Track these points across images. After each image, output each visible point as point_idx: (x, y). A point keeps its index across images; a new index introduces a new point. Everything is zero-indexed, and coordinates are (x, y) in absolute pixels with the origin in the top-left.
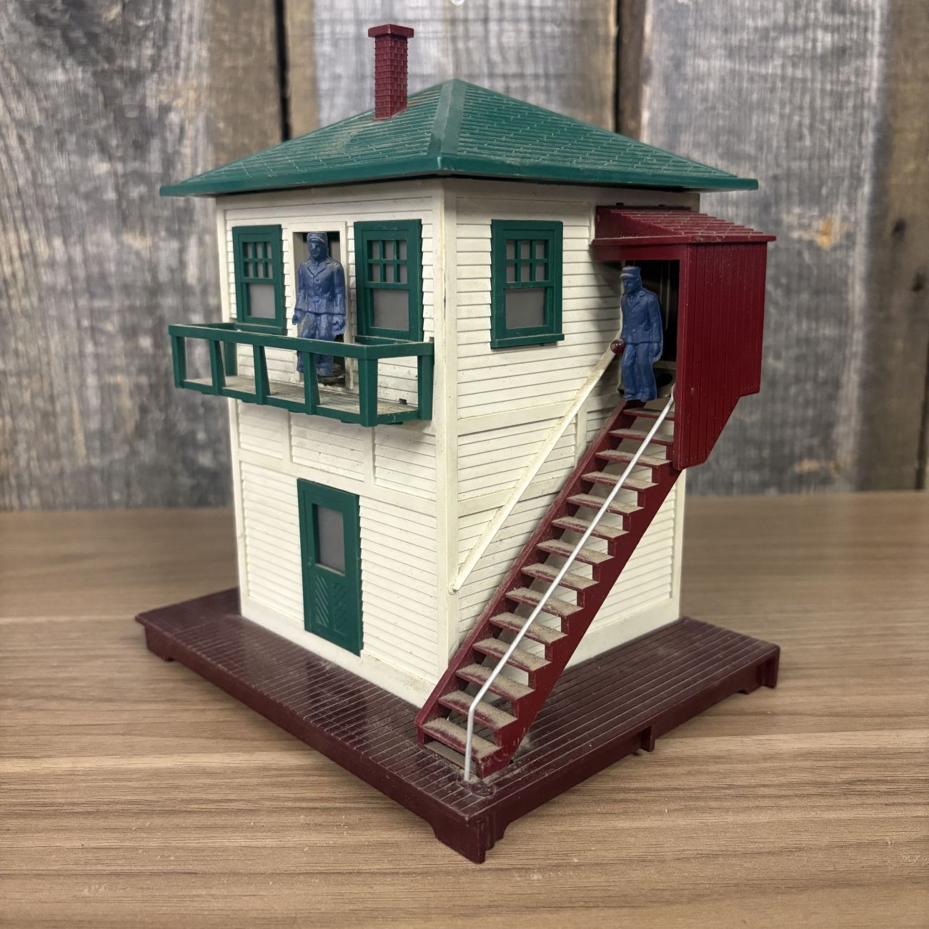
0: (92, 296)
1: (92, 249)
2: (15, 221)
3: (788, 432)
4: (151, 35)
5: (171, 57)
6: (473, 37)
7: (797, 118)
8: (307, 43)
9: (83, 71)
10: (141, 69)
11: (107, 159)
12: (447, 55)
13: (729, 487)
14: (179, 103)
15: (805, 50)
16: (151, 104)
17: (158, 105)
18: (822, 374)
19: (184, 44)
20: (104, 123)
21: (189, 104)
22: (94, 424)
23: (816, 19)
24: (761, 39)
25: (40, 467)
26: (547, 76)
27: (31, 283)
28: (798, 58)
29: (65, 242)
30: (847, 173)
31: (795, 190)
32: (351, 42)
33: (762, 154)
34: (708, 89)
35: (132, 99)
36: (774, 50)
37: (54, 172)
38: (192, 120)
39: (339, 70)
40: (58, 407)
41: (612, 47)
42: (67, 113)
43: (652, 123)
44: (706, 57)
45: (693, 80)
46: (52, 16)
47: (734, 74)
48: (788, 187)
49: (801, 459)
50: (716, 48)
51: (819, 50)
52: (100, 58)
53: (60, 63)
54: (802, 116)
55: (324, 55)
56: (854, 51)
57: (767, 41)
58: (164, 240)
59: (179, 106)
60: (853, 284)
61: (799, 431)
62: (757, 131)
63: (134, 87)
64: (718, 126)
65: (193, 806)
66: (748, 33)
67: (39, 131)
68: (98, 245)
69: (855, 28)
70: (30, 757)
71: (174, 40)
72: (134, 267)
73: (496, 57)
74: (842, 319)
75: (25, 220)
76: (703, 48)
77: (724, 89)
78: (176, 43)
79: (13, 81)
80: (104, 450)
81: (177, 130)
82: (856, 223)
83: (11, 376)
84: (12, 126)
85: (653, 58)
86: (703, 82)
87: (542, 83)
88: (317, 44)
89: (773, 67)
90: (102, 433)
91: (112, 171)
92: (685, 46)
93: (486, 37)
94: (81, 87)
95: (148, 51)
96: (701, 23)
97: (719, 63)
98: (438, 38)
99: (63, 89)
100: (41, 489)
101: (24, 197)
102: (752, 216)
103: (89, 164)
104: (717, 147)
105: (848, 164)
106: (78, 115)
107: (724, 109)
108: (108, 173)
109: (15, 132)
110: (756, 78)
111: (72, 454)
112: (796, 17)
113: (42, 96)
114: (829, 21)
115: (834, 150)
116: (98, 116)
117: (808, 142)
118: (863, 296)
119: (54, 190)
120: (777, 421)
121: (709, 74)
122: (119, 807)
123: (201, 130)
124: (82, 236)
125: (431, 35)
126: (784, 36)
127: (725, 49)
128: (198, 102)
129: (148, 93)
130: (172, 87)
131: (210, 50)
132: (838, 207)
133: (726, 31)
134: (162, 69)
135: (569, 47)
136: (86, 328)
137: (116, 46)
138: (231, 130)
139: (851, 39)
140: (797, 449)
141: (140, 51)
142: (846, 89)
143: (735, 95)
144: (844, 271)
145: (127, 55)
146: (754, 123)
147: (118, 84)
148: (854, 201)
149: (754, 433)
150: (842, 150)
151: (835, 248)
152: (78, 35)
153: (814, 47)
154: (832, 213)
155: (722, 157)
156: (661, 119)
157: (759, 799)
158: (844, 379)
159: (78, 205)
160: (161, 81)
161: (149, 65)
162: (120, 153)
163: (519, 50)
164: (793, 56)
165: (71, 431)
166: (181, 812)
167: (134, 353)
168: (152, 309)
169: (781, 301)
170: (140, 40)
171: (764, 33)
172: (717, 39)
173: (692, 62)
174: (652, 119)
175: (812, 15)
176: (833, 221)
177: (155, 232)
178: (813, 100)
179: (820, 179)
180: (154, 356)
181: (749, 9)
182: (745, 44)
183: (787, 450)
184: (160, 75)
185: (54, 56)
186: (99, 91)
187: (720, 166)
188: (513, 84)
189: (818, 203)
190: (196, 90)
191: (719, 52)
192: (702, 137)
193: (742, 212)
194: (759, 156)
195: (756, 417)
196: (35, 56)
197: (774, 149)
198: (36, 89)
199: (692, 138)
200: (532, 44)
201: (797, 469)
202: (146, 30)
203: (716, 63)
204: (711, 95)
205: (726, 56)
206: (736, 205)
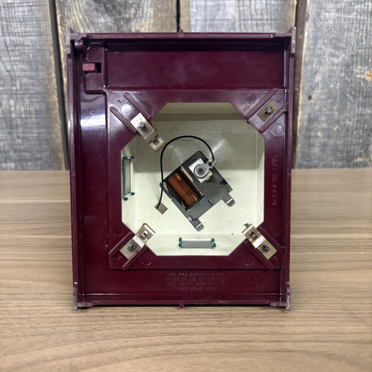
4: (134, 6)
5: (141, 13)
6: (245, 6)
7: (361, 34)
8: (187, 8)
9: (110, 19)
10: (130, 18)
12: (236, 12)
13: (331, 166)
14: (142, 29)
15: (365, 9)
16: (133, 30)
17: (135, 30)
18: (366, 127)
19: (145, 9)
21: (146, 29)
24: (349, 6)
26: (271, 19)
28: (362, 12)
31: (359, 60)
32: (203, 7)
33: (348, 47)
34: (329, 24)
35: (127, 28)
36: (353, 9)
39: (198, 17)
41: (295, 9)
44: (329, 12)
45: (324, 20)
47: (339, 18)
48: (357, 59)
49: (357, 157)
50: (333, 9)
52: (116, 14)
53: (103, 16)
54: (363, 33)
55: (193, 12)
57: (351, 6)
61: (356, 147)
62: (346, 39)
63: (128, 24)
64: (332, 37)
66: (345, 3)
71: (142, 7)
73: (253, 13)
76: (328, 8)
77: (335, 24)
78: (142, 8)
79: (87, 22)
85: (310, 12)
86: (327, 21)
87: (269, 22)
88: (191, 8)
89: (353, 16)
92: (321, 8)
93: (250, 5)
94: (109, 24)
95: (133, 11)
97: (333, 14)
98: (233, 6)
99: (103, 25)
104: (331, 44)
107: (335, 31)
110: (347, 20)
113: (96, 27)
117: (365, 43)
120: (349, 143)
121: (330, 18)
125: (231, 5)
126: (358, 5)
127: (336, 9)
128: (149, 29)
129: (132, 26)
130: (140, 24)
131: (154, 11)
133: (336, 3)
134: (137, 17)
135: (279, 9)
137: (122, 10)
141: (130, 11)
143: (339, 25)
145: (126, 13)
146: (345, 36)
147: (122, 23)
149: (341, 148)
152: (109, 6)
153: (368, 8)
155: (333, 48)
156: (312, 35)
160: (137, 22)
161: (133, 16)
163: (262, 10)
164: (361, 11)
169: (352, 100)
170: (130, 8)
171: (350, 4)
172: (333, 5)
173: (324, 14)
174: (308, 35)
178: (367, 27)
179: (368, 56)
182: (343, 7)
184: (136, 20)
185: (101, 13)
186: (116, 26)
187: (332, 51)
188: (259, 22)
189: (368, 65)
190: (149, 25)
191: (334, 10)
192: (326, 41)
193: (339, 68)
194: (347, 48)
195: (341, 142)
196: (95, 13)
197: (352, 45)
198: (94, 25)
199: (323, 41)
200: (266, 8)
201: (355, 161)
202: (132, 4)
203: (332, 14)
204: (330, 26)
205: (336, 12)
206: (337, 65)
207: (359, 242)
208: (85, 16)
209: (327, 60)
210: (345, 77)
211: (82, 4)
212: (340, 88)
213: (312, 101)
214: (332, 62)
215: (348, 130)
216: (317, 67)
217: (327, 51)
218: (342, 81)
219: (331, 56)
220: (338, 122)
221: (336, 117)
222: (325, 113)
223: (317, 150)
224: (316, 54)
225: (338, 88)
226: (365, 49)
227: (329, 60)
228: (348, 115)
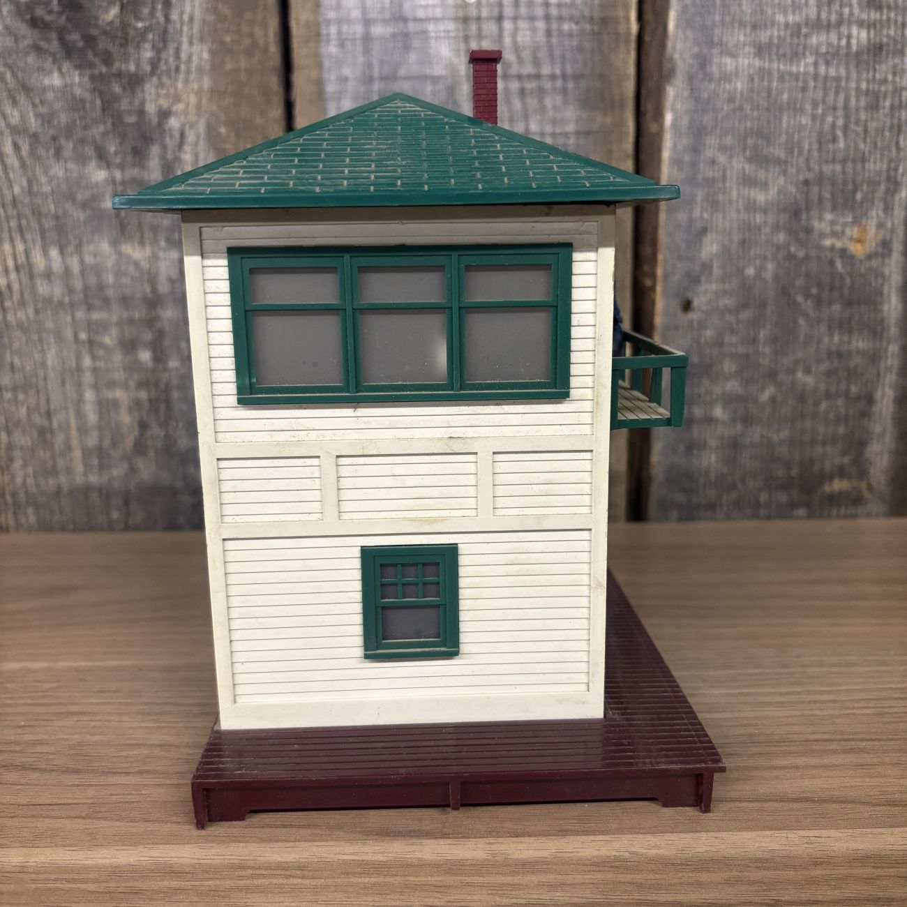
0: (90, 308)
1: (89, 259)
2: (10, 231)
3: (818, 450)
4: (150, 36)
5: (171, 59)
6: (486, 37)
7: (830, 119)
8: (312, 44)
9: (80, 75)
10: (140, 72)
11: (105, 167)
12: (459, 56)
13: (755, 507)
14: (180, 107)
15: (839, 46)
16: (151, 108)
17: (157, 109)
18: (854, 389)
19: (185, 46)
20: (102, 128)
21: (190, 109)
22: (92, 441)
23: (851, 14)
24: (792, 35)
25: (37, 485)
26: (564, 77)
27: (27, 296)
28: (831, 56)
29: (62, 253)
30: (884, 177)
31: (827, 195)
32: (358, 42)
33: (793, 156)
34: (735, 89)
35: (130, 103)
36: (805, 46)
37: (51, 180)
38: (192, 126)
39: (346, 71)
40: (55, 424)
41: (633, 45)
42: (63, 118)
43: (675, 125)
44: (734, 56)
45: (720, 79)
46: (48, 18)
47: (764, 73)
48: (820, 192)
49: (831, 478)
50: (744, 45)
51: (854, 48)
52: (97, 61)
53: (56, 67)
54: (835, 117)
55: (330, 56)
56: (891, 48)
57: (798, 37)
58: (164, 250)
59: (179, 111)
60: (889, 296)
61: (829, 449)
62: (787, 133)
63: (133, 91)
64: (746, 128)
66: (779, 30)
67: (35, 137)
68: (95, 256)
69: (892, 23)
71: (174, 41)
72: (133, 278)
74: (876, 330)
75: (21, 230)
76: (730, 45)
77: (752, 90)
78: (175, 45)
79: (8, 86)
80: (102, 467)
81: (177, 135)
82: (893, 230)
83: (7, 390)
84: (7, 132)
85: (676, 56)
86: (730, 81)
87: (559, 83)
88: (323, 44)
89: (805, 65)
90: (100, 450)
91: (110, 179)
92: (711, 43)
93: (500, 36)
94: (78, 92)
95: (148, 54)
96: (728, 19)
97: (747, 62)
98: (448, 38)
99: (60, 94)
100: (37, 507)
101: (19, 206)
103: (87, 171)
104: (744, 149)
105: (885, 166)
106: (75, 121)
107: (752, 110)
108: (106, 180)
109: (10, 139)
110: (787, 77)
111: (69, 471)
112: (829, 13)
113: (37, 101)
114: (864, 16)
115: (870, 152)
116: (95, 121)
117: (842, 145)
118: (900, 307)
119: (50, 199)
120: (806, 438)
121: (737, 74)
123: (202, 136)
124: (79, 247)
125: (442, 35)
126: (818, 33)
127: (754, 46)
128: (199, 106)
129: (147, 97)
130: (172, 91)
131: (211, 52)
132: (874, 213)
133: (755, 27)
134: (162, 72)
135: (587, 45)
136: (83, 342)
137: (114, 49)
138: (232, 135)
139: (888, 36)
140: (827, 468)
141: (139, 53)
142: (883, 88)
143: (764, 95)
144: (880, 281)
145: (126, 60)
146: (784, 125)
147: (117, 88)
148: (890, 207)
149: (783, 451)
150: (878, 152)
151: (869, 257)
152: (75, 37)
153: (849, 44)
154: (867, 219)
155: (750, 160)
156: (685, 121)
158: (878, 395)
159: (75, 214)
160: (161, 85)
161: (148, 68)
162: (118, 160)
163: (535, 50)
164: (827, 53)
165: (69, 448)
167: (133, 367)
168: (151, 322)
169: (811, 313)
170: (139, 42)
171: (796, 30)
172: (745, 35)
173: (719, 61)
174: (674, 121)
175: (846, 10)
176: (868, 227)
177: (155, 241)
178: (847, 100)
179: (854, 182)
180: (154, 370)
181: (779, 5)
182: (775, 41)
183: (816, 468)
184: (160, 79)
185: (50, 59)
186: (97, 94)
187: (747, 171)
188: (530, 85)
189: (853, 208)
190: (196, 94)
191: (747, 49)
192: (729, 140)
193: (771, 219)
194: (790, 159)
195: (784, 434)
196: (31, 59)
197: (805, 153)
198: (31, 94)
199: (718, 141)
200: (549, 43)
201: (827, 488)
202: (145, 32)
203: (744, 62)
204: (738, 95)
205: (755, 53)
206: (765, 212)
207: (813, 881)
208: (1, 69)
209: (734, 195)
210: (788, 245)
212: (776, 278)
213: (693, 316)
214: (749, 200)
215: (802, 399)
216: (706, 215)
217: (732, 168)
218: (780, 257)
219: (744, 186)
220: (772, 375)
221: (765, 361)
222: (734, 350)
223: (713, 458)
224: (700, 177)
225: (768, 276)
226: (844, 162)
227: (739, 195)
228: (800, 355)
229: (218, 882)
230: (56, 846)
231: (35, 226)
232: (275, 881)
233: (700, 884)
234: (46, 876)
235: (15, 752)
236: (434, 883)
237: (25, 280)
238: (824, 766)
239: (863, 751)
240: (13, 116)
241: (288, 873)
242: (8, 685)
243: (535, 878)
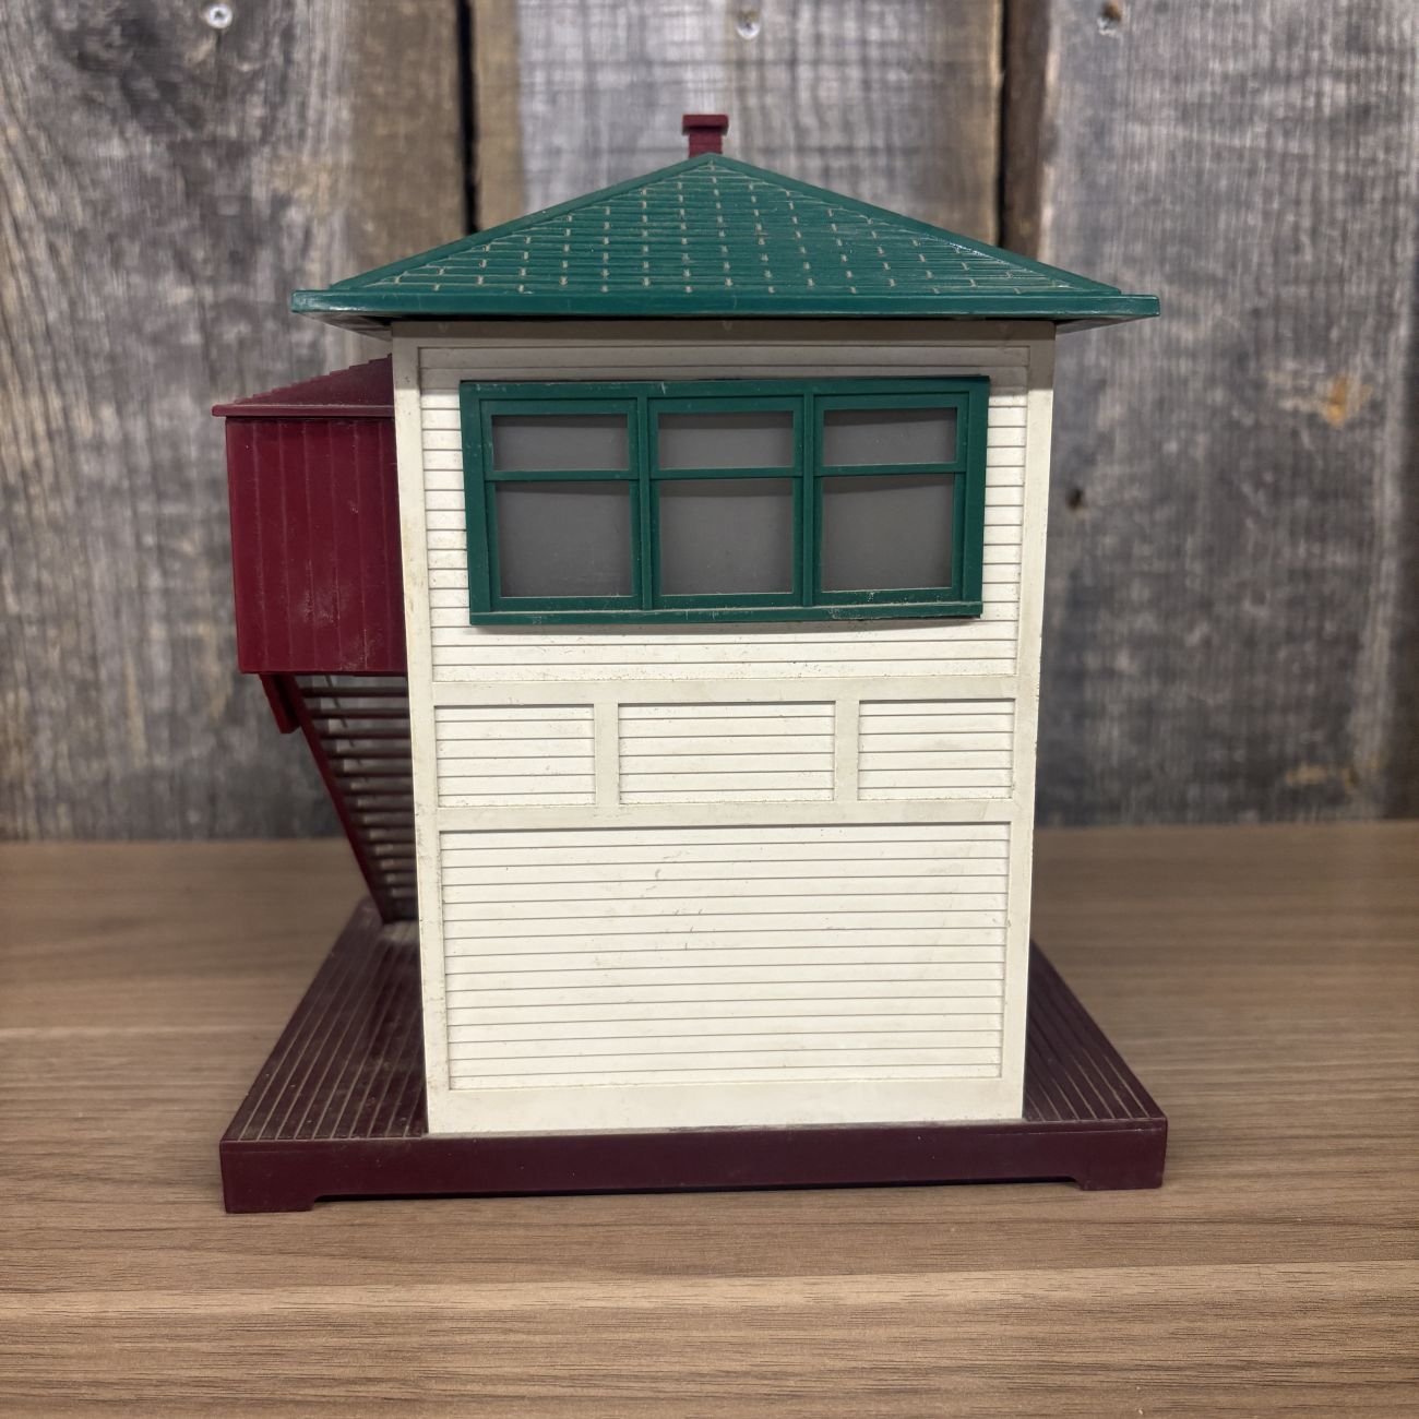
0: (161, 497)
1: (161, 423)
2: (40, 379)
3: (1275, 720)
4: (261, 85)
5: (293, 121)
6: (772, 89)
7: (1290, 218)
8: (508, 98)
9: (153, 143)
10: (245, 139)
11: (189, 281)
13: (1181, 807)
14: (304, 192)
15: (1304, 109)
16: (260, 193)
17: (270, 195)
18: (1329, 627)
19: (314, 100)
20: (184, 223)
21: (320, 194)
22: (160, 702)
23: (1322, 61)
24: (1233, 93)
25: (74, 771)
26: (889, 150)
27: (65, 478)
28: (1294, 122)
29: (120, 412)
30: (1372, 306)
31: (1287, 332)
32: (578, 96)
33: (1235, 273)
34: (1148, 171)
35: (229, 185)
36: (1253, 108)
37: (105, 301)
38: (323, 220)
39: (560, 140)
40: (103, 674)
41: (994, 105)
42: (126, 207)
43: (1058, 225)
44: (1146, 122)
45: (1124, 158)
46: (105, 55)
47: (1189, 147)
48: (1277, 328)
49: (1296, 762)
50: (1161, 106)
51: (1327, 111)
52: (179, 121)
53: (117, 129)
54: (1298, 214)
55: (535, 117)
56: (1382, 112)
57: (1243, 95)
59: (304, 197)
60: (1382, 481)
61: (1292, 719)
62: (1226, 239)
63: (233, 169)
64: (1164, 231)
65: (307, 1391)
66: (1212, 83)
67: (81, 237)
68: (171, 417)
69: (1384, 74)
70: (27, 1291)
71: (297, 93)
73: (809, 120)
74: (1363, 537)
75: (57, 378)
76: (1139, 105)
77: (1173, 173)
78: (300, 99)
79: (42, 158)
80: (175, 743)
81: (300, 235)
82: (1387, 386)
83: (30, 623)
84: (39, 228)
85: (1060, 122)
86: (1140, 160)
87: (882, 161)
88: (524, 98)
89: (1252, 137)
90: (172, 716)
91: (196, 300)
92: (1111, 103)
93: (793, 90)
94: (149, 168)
95: (257, 111)
96: (1136, 67)
97: (1165, 131)
98: (715, 91)
99: (121, 171)
100: (73, 805)
101: (56, 341)
102: (1218, 373)
103: (160, 288)
104: (1162, 262)
105: (1373, 289)
106: (144, 211)
107: (1173, 203)
108: (190, 302)
109: (43, 238)
110: (1225, 154)
111: (124, 749)
112: (1289, 58)
113: (87, 180)
114: (1342, 63)
115: (1351, 267)
116: (174, 213)
117: (1308, 257)
118: (1398, 502)
119: (103, 329)
120: (1258, 702)
121: (1150, 148)
122: (176, 1392)
123: (338, 236)
124: (146, 402)
125: (705, 86)
126: (1271, 91)
127: (1176, 109)
128: (333, 190)
129: (255, 176)
130: (293, 167)
131: (354, 109)
132: (1358, 360)
133: (1177, 79)
134: (279, 139)
135: (925, 104)
136: (150, 549)
137: (206, 103)
138: (384, 236)
139: (1378, 93)
140: (1290, 749)
141: (244, 111)
142: (1370, 173)
143: (1192, 180)
144: (1367, 462)
145: (223, 116)
146: (1222, 225)
147: (208, 163)
148: (1383, 351)
149: (1222, 722)
150: (1364, 269)
151: (1352, 426)
152: (145, 84)
153: (1318, 106)
154: (1347, 370)
155: (1170, 279)
156: (1073, 219)
157: (1305, 1391)
158: (1366, 636)
159: (141, 353)
160: (275, 158)
161: (257, 133)
162: (209, 271)
163: (846, 109)
164: (1286, 118)
165: (124, 713)
166: (285, 1402)
167: (225, 588)
169: (1264, 510)
170: (244, 94)
171: (1239, 84)
172: (1163, 91)
173: (1123, 129)
174: (1057, 219)
175: (1315, 55)
176: (1348, 382)
178: (1316, 189)
179: (1328, 315)
181: (1214, 46)
182: (1208, 100)
183: (1273, 749)
184: (274, 149)
185: (107, 118)
186: (178, 172)
187: (1167, 295)
188: (838, 163)
189: (1325, 353)
190: (331, 172)
191: (1165, 113)
192: (1138, 248)
193: (1203, 367)
194: (1230, 278)
195: (1224, 696)
196: (77, 118)
197: (1254, 267)
198: (78, 170)
199: (1123, 249)
200: (867, 102)
201: (1289, 780)
202: (252, 79)
203: (1161, 131)
204: (1153, 181)
205: (1177, 119)
206: (1193, 355)
207: (1303, 1335)
208: (32, 131)
209: (1147, 331)
210: (1229, 407)
211: (20, 75)
212: (1211, 457)
213: (1085, 514)
214: (1169, 340)
215: (1250, 643)
216: (1104, 362)
218: (1217, 424)
220: (1205, 605)
221: (1195, 585)
222: (1146, 567)
223: (1116, 733)
225: (1199, 453)
227: (1153, 330)
228: (1246, 574)
229: (401, 1339)
230: (147, 1289)
231: (78, 370)
232: (487, 1337)
233: (1132, 1340)
234: (138, 1331)
235: (73, 1155)
236: (731, 1340)
237: (61, 452)
238: (1310, 1174)
239: (1366, 1152)
240: (48, 203)
241: (508, 1326)
242: (54, 1060)
243: (882, 1333)
